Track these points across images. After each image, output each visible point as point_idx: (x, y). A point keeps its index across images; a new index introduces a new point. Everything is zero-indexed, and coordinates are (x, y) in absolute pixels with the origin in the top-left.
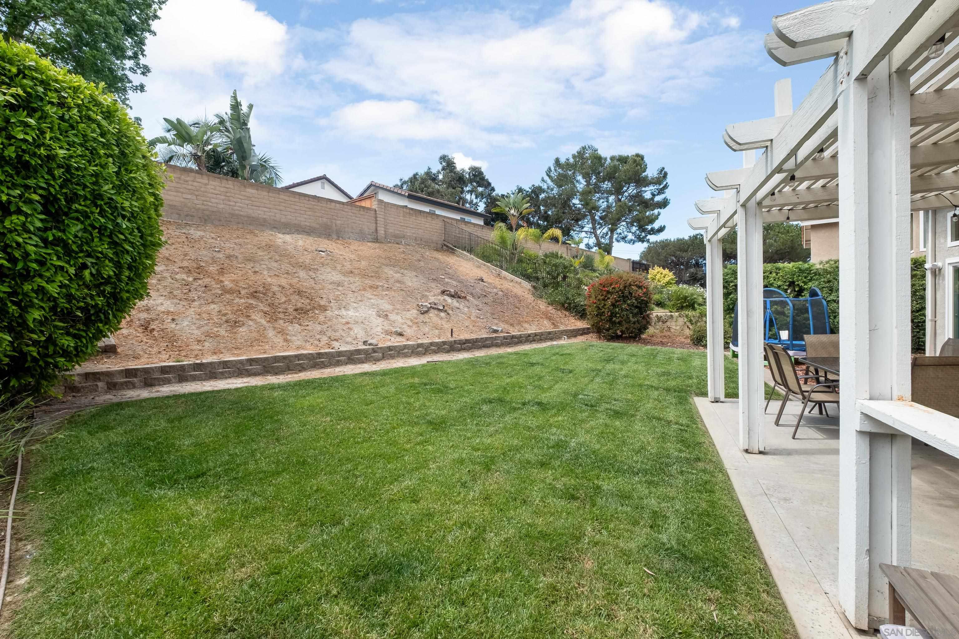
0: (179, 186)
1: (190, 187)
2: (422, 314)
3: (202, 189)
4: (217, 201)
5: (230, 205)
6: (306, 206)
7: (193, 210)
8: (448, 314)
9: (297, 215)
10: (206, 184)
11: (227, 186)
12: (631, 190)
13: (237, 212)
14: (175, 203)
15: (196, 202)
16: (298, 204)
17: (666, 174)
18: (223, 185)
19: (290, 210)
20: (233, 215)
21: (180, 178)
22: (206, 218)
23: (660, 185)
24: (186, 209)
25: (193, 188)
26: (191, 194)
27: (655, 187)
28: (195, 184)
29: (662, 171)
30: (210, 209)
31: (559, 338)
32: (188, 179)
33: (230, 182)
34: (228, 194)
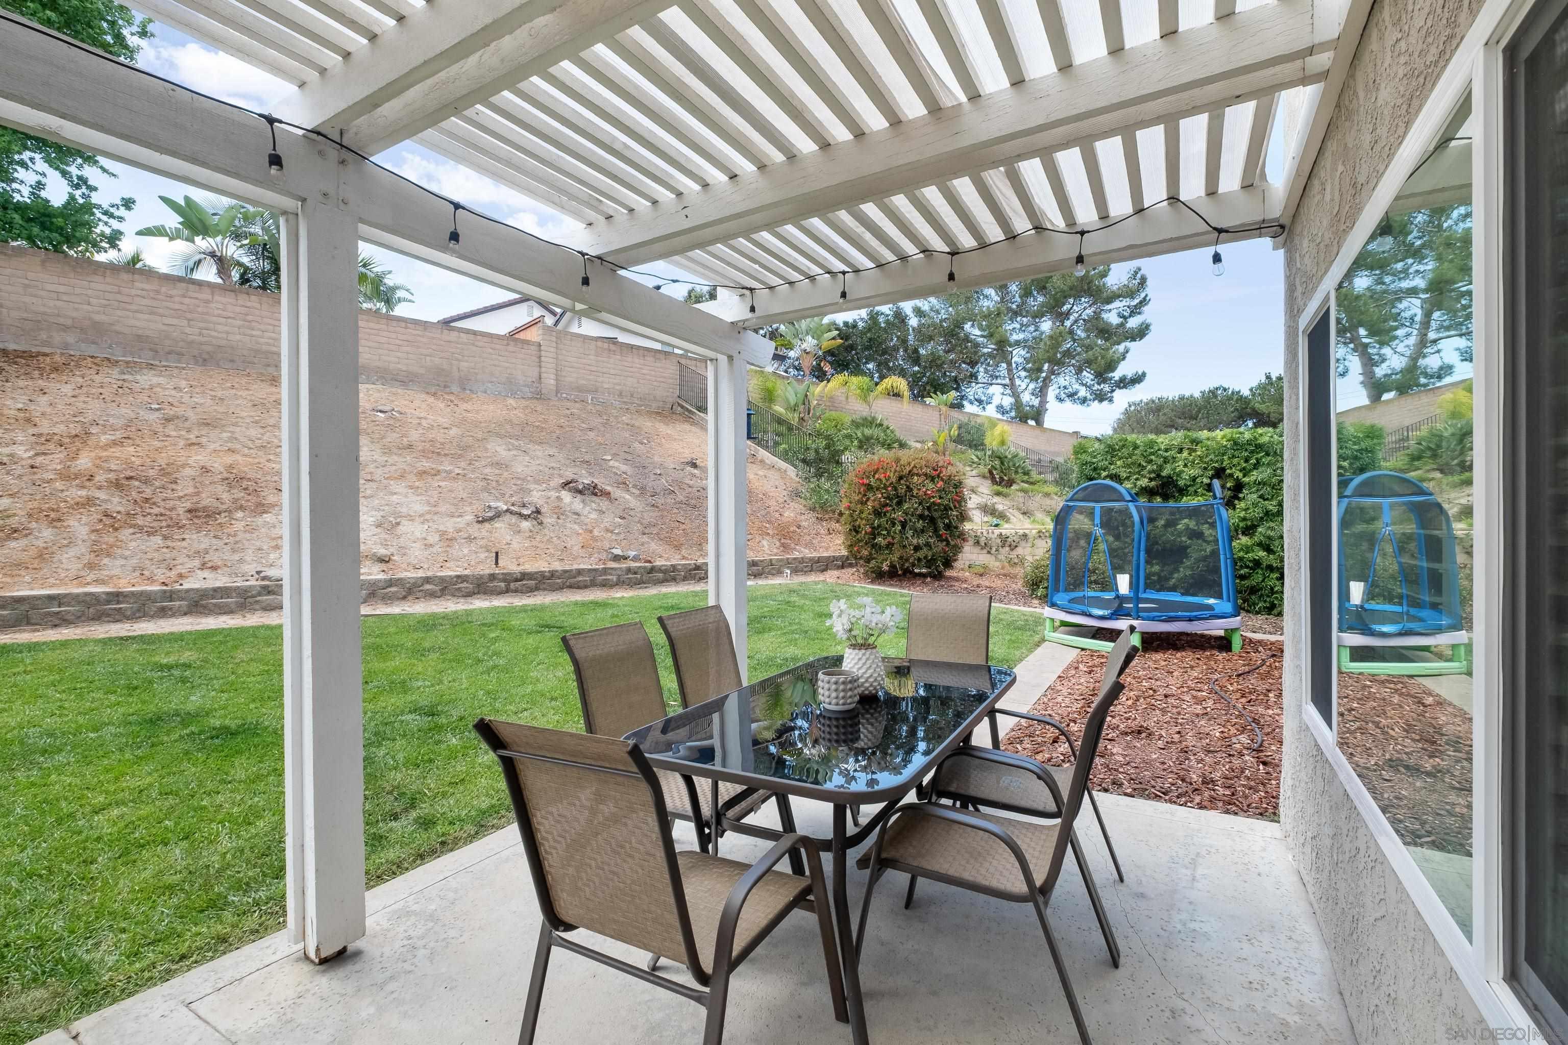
0: (155, 304)
1: (177, 306)
2: (478, 522)
3: (199, 309)
4: (226, 328)
5: (253, 336)
6: (400, 337)
7: (181, 344)
8: (541, 523)
9: (380, 351)
10: (207, 302)
11: (249, 304)
12: (1081, 309)
13: (264, 348)
14: (148, 333)
15: (188, 330)
16: (385, 334)
17: (1143, 280)
18: (240, 302)
19: (370, 344)
20: (257, 351)
21: (158, 292)
22: (206, 357)
23: (1133, 298)
24: (167, 342)
25: (184, 308)
26: (178, 318)
27: (1124, 303)
28: (187, 301)
29: (1136, 273)
30: (214, 341)
31: (780, 572)
32: (174, 292)
33: (253, 297)
34: (250, 318)
